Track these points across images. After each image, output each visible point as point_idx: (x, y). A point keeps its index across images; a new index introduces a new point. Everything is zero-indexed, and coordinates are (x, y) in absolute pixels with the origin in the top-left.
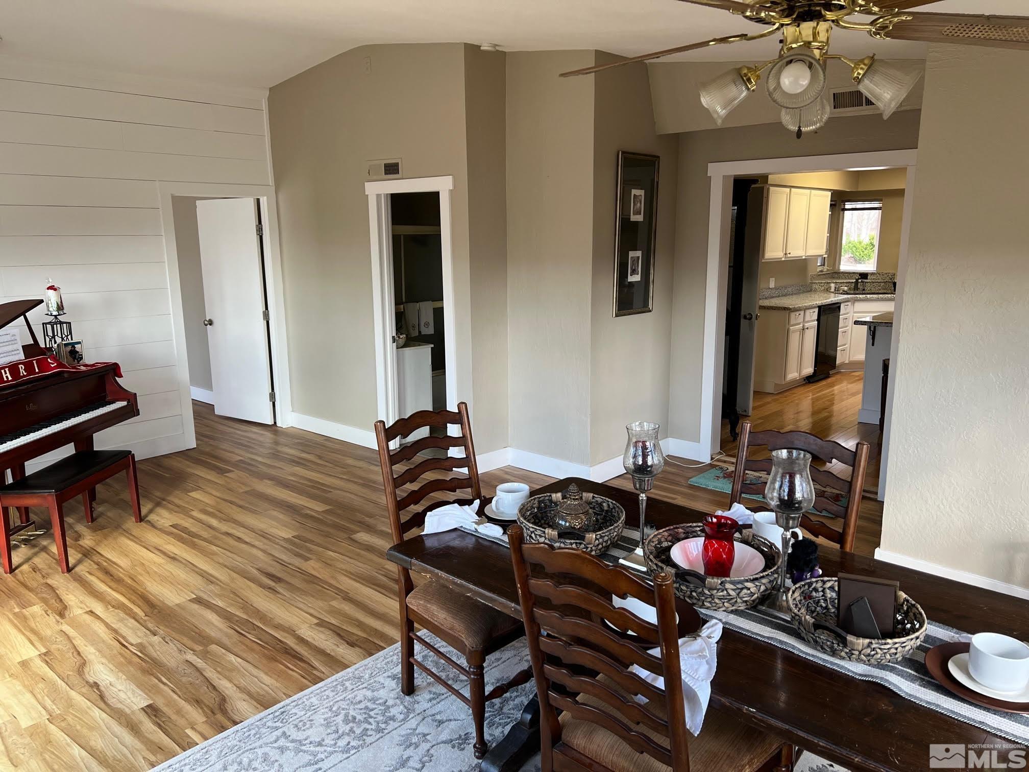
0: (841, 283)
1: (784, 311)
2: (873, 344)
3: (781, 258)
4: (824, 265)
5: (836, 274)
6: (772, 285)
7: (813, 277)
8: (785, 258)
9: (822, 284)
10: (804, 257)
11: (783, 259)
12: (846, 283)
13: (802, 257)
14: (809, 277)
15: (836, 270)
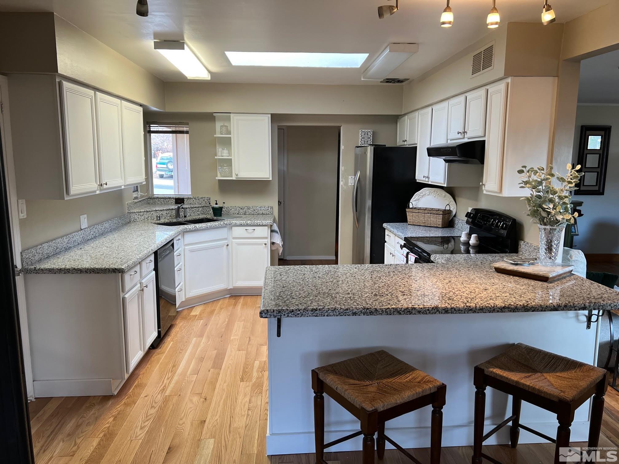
0: (161, 210)
1: (113, 274)
2: (279, 335)
3: (95, 192)
4: (137, 191)
5: (152, 200)
6: (84, 225)
7: (129, 207)
8: (100, 190)
9: (142, 214)
10: (123, 187)
11: (98, 192)
12: (166, 210)
13: (121, 186)
14: (126, 206)
15: (150, 196)
